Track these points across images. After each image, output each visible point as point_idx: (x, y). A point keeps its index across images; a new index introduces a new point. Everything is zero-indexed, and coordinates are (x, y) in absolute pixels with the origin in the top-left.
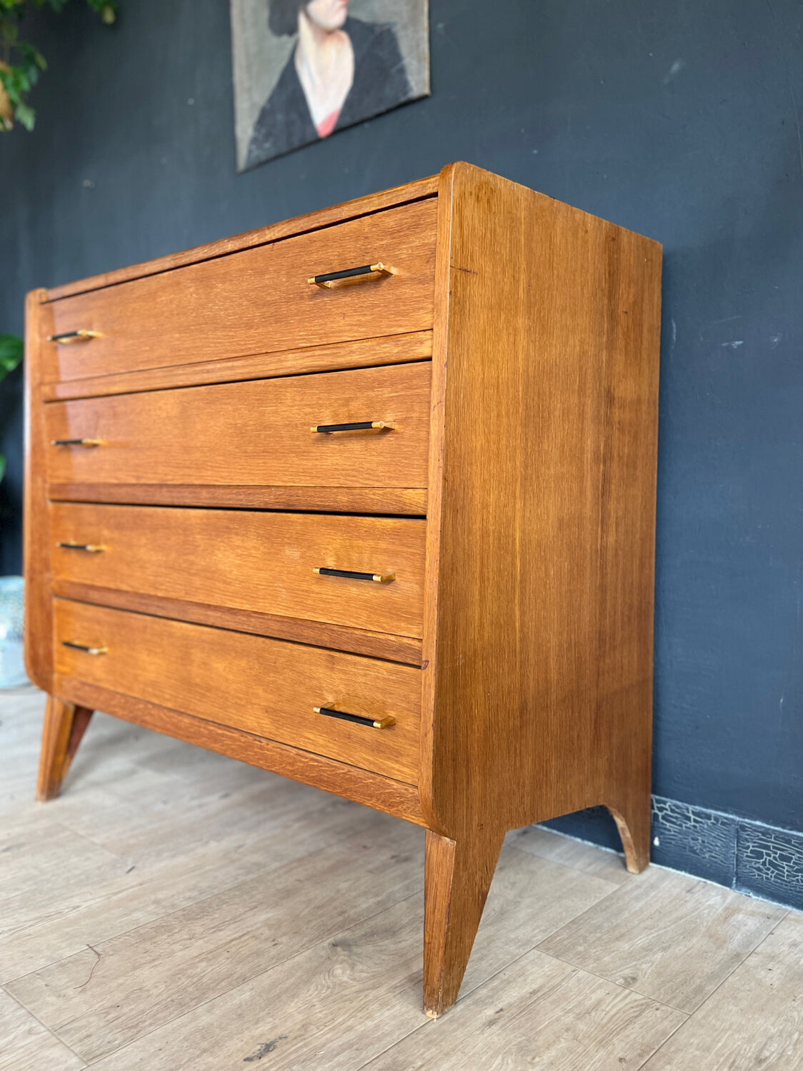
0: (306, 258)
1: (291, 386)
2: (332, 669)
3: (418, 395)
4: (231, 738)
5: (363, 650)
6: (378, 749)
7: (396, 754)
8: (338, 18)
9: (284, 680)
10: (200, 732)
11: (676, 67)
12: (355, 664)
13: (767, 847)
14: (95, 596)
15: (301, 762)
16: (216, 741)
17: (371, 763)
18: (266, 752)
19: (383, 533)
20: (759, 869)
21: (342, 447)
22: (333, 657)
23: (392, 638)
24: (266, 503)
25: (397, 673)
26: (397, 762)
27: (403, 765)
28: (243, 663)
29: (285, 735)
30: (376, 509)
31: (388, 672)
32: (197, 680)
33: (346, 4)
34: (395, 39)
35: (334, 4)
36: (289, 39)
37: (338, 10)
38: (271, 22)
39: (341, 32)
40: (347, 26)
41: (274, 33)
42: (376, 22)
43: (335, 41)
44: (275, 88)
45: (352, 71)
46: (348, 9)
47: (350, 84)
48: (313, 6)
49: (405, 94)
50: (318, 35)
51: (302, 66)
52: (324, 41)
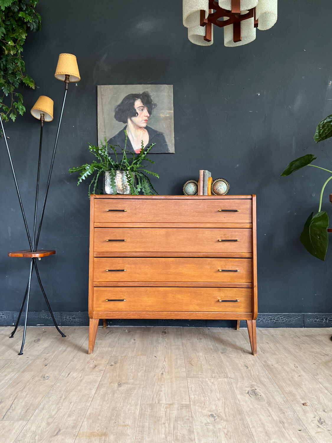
0: (213, 204)
1: (208, 230)
2: (220, 292)
3: (244, 235)
4: (184, 314)
5: (230, 286)
6: (234, 307)
8: (144, 125)
9: (204, 296)
10: (171, 315)
11: (238, 165)
12: (227, 290)
13: (261, 318)
15: (210, 314)
16: (178, 316)
17: (231, 310)
18: (198, 315)
19: (236, 261)
20: (259, 322)
21: (223, 244)
22: (220, 289)
23: (238, 283)
24: (199, 256)
25: (239, 290)
26: (239, 308)
27: (241, 308)
28: (189, 294)
29: (205, 309)
30: (234, 257)
31: (236, 290)
32: (170, 302)
33: (146, 122)
34: (164, 137)
35: (142, 121)
36: (123, 124)
37: (143, 123)
38: (115, 117)
39: (144, 129)
40: (147, 128)
41: (117, 120)
42: (157, 130)
43: (142, 130)
44: (117, 135)
45: (149, 140)
46: (147, 124)
47: (148, 143)
48: (134, 119)
49: (168, 151)
50: (135, 127)
51: (129, 133)
52: (138, 129)
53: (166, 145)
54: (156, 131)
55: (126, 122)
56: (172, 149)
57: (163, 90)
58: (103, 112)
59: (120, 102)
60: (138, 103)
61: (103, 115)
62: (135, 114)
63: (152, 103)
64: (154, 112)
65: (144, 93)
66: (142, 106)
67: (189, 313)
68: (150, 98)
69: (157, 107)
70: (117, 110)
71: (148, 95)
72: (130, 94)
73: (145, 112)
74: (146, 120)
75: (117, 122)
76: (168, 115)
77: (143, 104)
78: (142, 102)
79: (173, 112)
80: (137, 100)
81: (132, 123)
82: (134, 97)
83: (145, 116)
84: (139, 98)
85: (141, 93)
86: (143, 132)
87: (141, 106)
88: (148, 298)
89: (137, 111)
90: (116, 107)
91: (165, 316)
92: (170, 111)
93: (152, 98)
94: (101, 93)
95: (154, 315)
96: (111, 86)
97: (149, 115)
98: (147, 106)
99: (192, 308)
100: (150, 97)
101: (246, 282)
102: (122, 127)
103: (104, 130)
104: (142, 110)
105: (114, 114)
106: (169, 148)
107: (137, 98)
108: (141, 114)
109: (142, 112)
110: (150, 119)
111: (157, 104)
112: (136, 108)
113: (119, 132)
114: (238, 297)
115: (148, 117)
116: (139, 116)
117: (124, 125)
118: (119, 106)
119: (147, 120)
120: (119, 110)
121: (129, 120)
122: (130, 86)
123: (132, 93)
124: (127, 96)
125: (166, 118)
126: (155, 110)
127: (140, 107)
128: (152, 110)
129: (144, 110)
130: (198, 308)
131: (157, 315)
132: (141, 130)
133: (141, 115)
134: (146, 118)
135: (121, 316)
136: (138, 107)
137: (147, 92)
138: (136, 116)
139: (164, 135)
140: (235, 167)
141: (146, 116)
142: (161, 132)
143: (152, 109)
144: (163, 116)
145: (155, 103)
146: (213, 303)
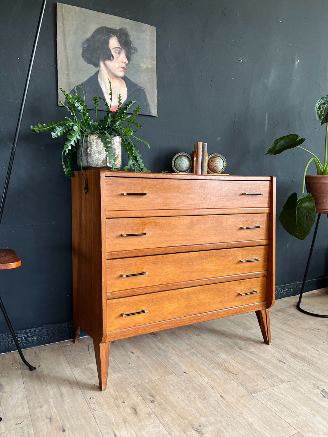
1: (232, 217)
2: (240, 285)
3: (263, 220)
4: (207, 315)
6: (252, 298)
7: (255, 298)
8: (121, 74)
9: (225, 292)
10: (194, 319)
12: (246, 281)
14: (138, 292)
15: (231, 311)
16: (201, 319)
17: (249, 302)
18: (220, 313)
22: (240, 282)
23: (256, 273)
25: (256, 280)
27: (257, 299)
28: (212, 293)
29: (226, 306)
30: (254, 245)
31: (254, 280)
32: (193, 304)
33: (124, 71)
34: (146, 94)
35: (119, 68)
36: (94, 67)
37: (121, 71)
38: (83, 55)
39: (122, 79)
40: (124, 78)
41: (85, 60)
42: (138, 84)
43: (119, 80)
44: (85, 82)
45: (127, 95)
46: (125, 73)
47: (126, 99)
48: (108, 62)
49: (150, 113)
50: (110, 74)
51: (101, 81)
52: (113, 78)
53: (148, 105)
54: (136, 85)
55: (97, 65)
56: (154, 112)
57: (145, 32)
58: (65, 45)
59: (89, 35)
60: (114, 43)
61: (65, 49)
62: (110, 57)
63: (131, 45)
64: (134, 58)
65: (121, 29)
66: (119, 48)
67: (211, 314)
68: (130, 39)
69: (137, 53)
70: (85, 45)
71: (127, 33)
72: (103, 27)
73: (123, 57)
74: (123, 68)
75: (85, 63)
76: (150, 66)
77: (120, 45)
78: (119, 42)
79: (155, 62)
80: (112, 37)
81: (106, 69)
82: (109, 32)
83: (122, 62)
84: (115, 35)
85: (118, 29)
86: (120, 83)
87: (117, 46)
88: (170, 304)
89: (113, 53)
90: (84, 41)
91: (187, 322)
92: (152, 62)
93: (131, 39)
94: (63, 15)
95: (176, 323)
96: (77, 8)
97: (127, 62)
98: (125, 49)
99: (214, 307)
100: (129, 37)
101: (262, 271)
102: (93, 72)
103: (67, 73)
104: (119, 53)
105: (81, 51)
106: (151, 109)
107: (112, 35)
108: (118, 58)
109: (119, 55)
110: (128, 68)
111: (138, 48)
112: (111, 49)
113: (88, 77)
114: (255, 288)
115: (127, 65)
116: (115, 61)
117: (95, 70)
118: (88, 40)
119: (125, 68)
120: (88, 46)
121: (102, 64)
122: (103, 15)
123: (106, 26)
124: (99, 28)
125: (147, 70)
126: (134, 56)
127: (117, 49)
128: (132, 56)
129: (121, 53)
130: (219, 306)
131: (179, 322)
132: (117, 80)
133: (118, 60)
134: (124, 65)
135: (139, 332)
136: (114, 47)
137: (125, 29)
138: (111, 60)
139: (146, 91)
140: (217, 141)
141: (124, 61)
142: (142, 87)
143: (131, 54)
144: (144, 66)
145: (135, 47)
146: (234, 297)
